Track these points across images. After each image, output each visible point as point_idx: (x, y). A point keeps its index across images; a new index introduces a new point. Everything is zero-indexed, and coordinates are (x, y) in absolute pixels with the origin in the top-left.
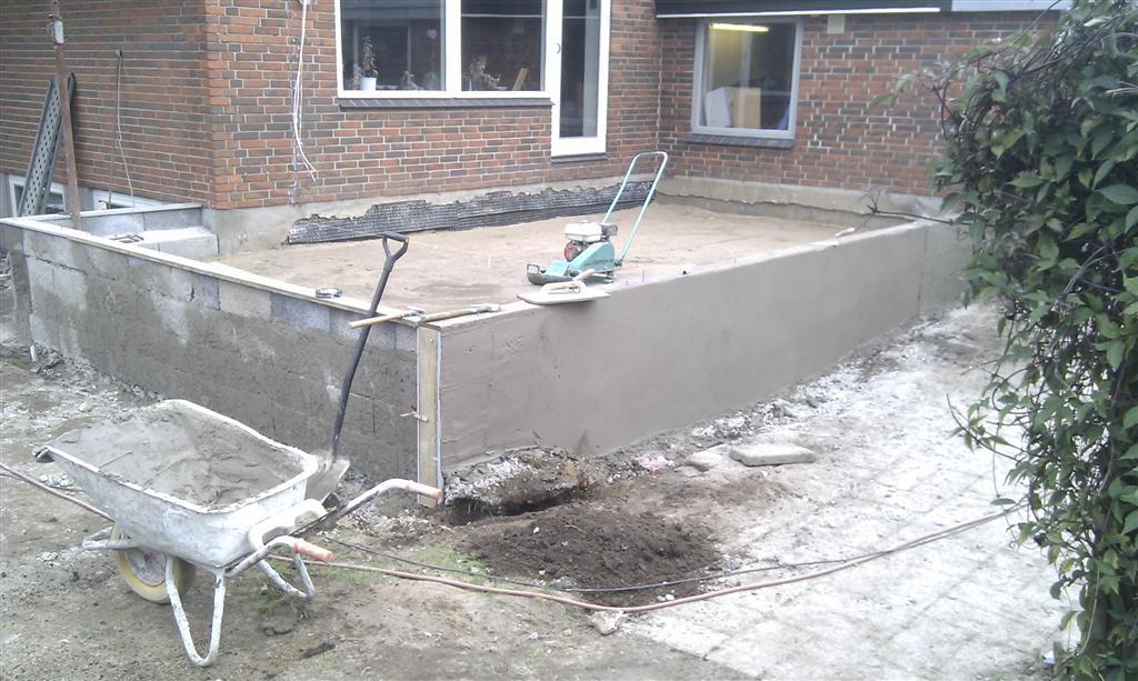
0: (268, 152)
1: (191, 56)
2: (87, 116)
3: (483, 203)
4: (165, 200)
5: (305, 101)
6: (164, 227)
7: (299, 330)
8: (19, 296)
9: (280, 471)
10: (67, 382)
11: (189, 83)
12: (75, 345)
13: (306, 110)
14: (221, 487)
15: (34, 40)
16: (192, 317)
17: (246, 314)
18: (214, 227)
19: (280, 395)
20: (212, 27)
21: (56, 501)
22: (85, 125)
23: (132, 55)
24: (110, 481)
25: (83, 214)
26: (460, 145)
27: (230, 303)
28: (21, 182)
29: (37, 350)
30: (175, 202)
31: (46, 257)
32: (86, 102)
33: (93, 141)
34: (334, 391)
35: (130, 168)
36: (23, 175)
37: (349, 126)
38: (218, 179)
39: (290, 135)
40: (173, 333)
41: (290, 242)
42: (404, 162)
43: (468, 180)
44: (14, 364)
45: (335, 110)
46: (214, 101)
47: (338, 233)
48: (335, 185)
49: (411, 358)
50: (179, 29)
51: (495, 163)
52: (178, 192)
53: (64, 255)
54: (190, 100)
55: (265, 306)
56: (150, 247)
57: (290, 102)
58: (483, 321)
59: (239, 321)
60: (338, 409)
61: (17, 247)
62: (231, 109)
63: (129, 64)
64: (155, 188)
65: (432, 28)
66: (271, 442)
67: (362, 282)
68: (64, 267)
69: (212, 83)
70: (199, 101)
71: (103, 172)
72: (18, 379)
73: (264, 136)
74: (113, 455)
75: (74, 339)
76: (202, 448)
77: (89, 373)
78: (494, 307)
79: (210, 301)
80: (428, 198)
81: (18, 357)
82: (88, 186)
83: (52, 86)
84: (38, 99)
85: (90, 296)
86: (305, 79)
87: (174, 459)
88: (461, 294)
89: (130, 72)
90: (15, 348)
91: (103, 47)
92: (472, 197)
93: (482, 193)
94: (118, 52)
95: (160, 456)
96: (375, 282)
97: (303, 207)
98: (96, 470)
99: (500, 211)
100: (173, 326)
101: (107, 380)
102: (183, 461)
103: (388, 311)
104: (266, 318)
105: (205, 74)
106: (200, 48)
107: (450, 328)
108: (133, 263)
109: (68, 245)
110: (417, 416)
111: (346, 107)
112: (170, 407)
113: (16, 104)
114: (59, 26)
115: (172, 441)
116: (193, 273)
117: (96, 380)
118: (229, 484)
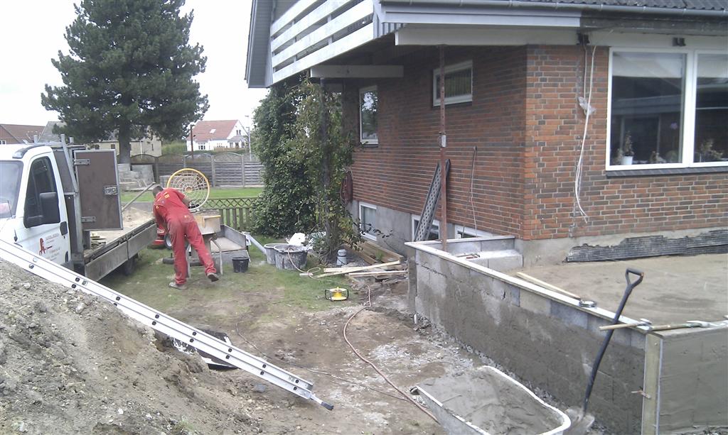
0: (558, 206)
1: (515, 150)
2: (456, 184)
3: (706, 238)
4: (494, 233)
5: (584, 173)
6: (492, 249)
7: (567, 325)
8: (411, 285)
9: (547, 421)
10: (431, 339)
11: (513, 165)
12: (438, 317)
13: (583, 179)
14: (511, 425)
15: (432, 141)
16: (503, 309)
17: (535, 311)
18: (521, 251)
19: (553, 365)
20: (529, 133)
21: (419, 412)
22: (453, 188)
23: (483, 149)
24: (448, 413)
25: (448, 241)
26: (690, 198)
27: (526, 303)
28: (418, 218)
29: (417, 317)
30: (499, 234)
31: (427, 265)
32: (455, 175)
33: (457, 197)
34: (588, 368)
35: (476, 213)
36: (419, 214)
37: (612, 188)
38: (526, 222)
39: (573, 195)
40: (491, 317)
41: (567, 261)
42: (649, 210)
43: (695, 222)
44: (405, 325)
45: (603, 178)
46: (527, 176)
47: (600, 255)
48: (599, 225)
49: (641, 354)
50: (509, 134)
51: (717, 211)
52: (501, 228)
53: (436, 265)
54: (513, 175)
55: (547, 308)
56: (481, 263)
57: (574, 175)
58: (695, 334)
59: (530, 315)
60: (588, 381)
61: (413, 259)
62: (537, 180)
63: (481, 154)
64: (489, 226)
65: (674, 122)
66: (542, 402)
67: (613, 291)
68: (436, 272)
69: (526, 165)
70: (518, 176)
71: (461, 215)
72: (408, 334)
73: (556, 196)
74: (451, 396)
75: (438, 313)
76: (502, 398)
77: (444, 334)
78: (704, 323)
79: (514, 300)
80: (665, 234)
81: (407, 320)
82: (452, 222)
83: (438, 167)
84: (431, 173)
85: (448, 290)
86: (584, 160)
87: (485, 403)
88: (684, 305)
89: (481, 159)
90: (407, 314)
91: (466, 145)
92: (698, 234)
93: (706, 231)
94: (474, 148)
95: (477, 400)
96: (622, 293)
97: (578, 239)
98: (441, 405)
99: (720, 243)
100: (491, 313)
101: (453, 340)
102: (490, 405)
103: (627, 321)
104: (547, 315)
105: (522, 161)
106: (522, 144)
107: (670, 337)
108: (472, 273)
109: (439, 260)
110: (643, 394)
111: (611, 176)
112: (485, 370)
113: (419, 176)
114: (444, 138)
115: (485, 392)
116: (505, 283)
117: (447, 339)
118: (515, 424)
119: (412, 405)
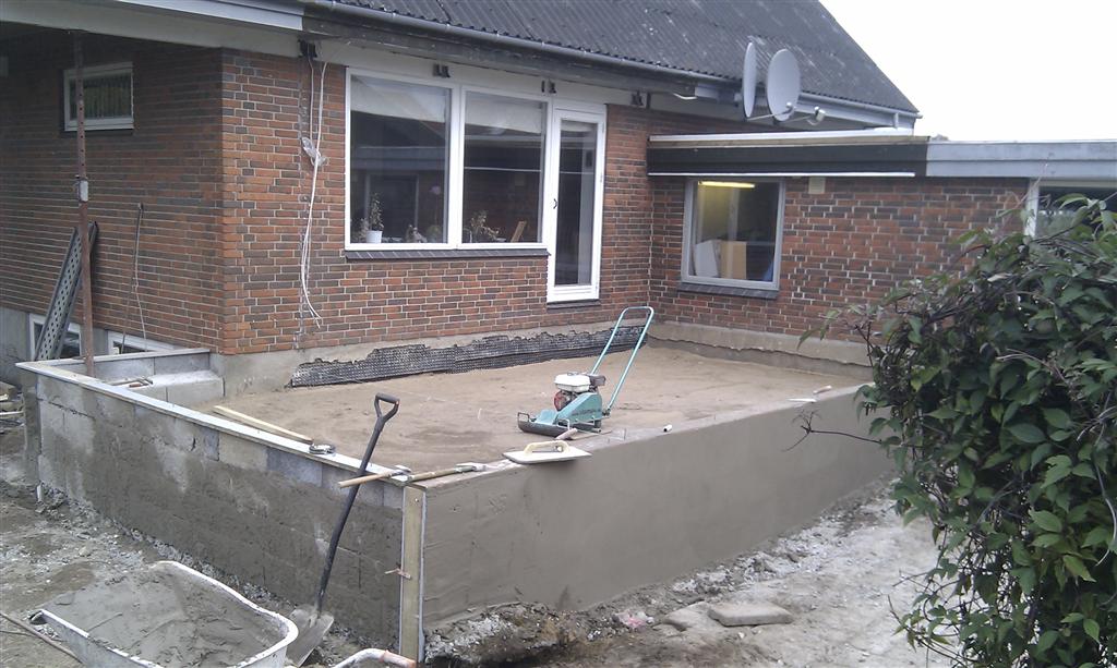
0: (277, 301)
1: (207, 212)
2: (108, 263)
3: (480, 347)
4: (177, 344)
5: (313, 254)
6: (173, 371)
7: (293, 484)
8: (30, 436)
9: (262, 635)
10: (70, 525)
11: (204, 236)
12: (80, 487)
13: (313, 261)
14: (206, 649)
15: (63, 190)
16: (192, 466)
17: (244, 466)
18: (220, 373)
19: (271, 545)
20: (229, 187)
22: (104, 270)
23: (153, 209)
24: (99, 646)
25: (96, 358)
26: (459, 292)
27: (229, 455)
28: (41, 321)
29: (43, 490)
30: (185, 346)
31: (58, 401)
32: (106, 249)
33: (110, 285)
34: (323, 545)
35: (144, 313)
36: (42, 314)
37: (354, 276)
38: (228, 327)
39: (298, 285)
40: (172, 480)
41: (293, 385)
42: (405, 309)
43: (465, 325)
44: (20, 505)
45: (342, 261)
46: (227, 254)
47: (340, 375)
48: (338, 331)
49: (397, 516)
50: (197, 186)
51: (493, 309)
52: (188, 337)
53: (76, 401)
54: (204, 252)
55: (261, 460)
56: (154, 393)
57: (299, 254)
58: (468, 481)
59: (235, 472)
60: (324, 565)
61: (32, 391)
62: (243, 261)
63: (150, 216)
64: (167, 332)
65: (437, 185)
66: (254, 606)
67: (358, 427)
68: (74, 412)
69: (226, 237)
70: (213, 253)
71: (118, 315)
72: (24, 521)
73: (274, 286)
74: (105, 617)
75: (80, 481)
76: (189, 610)
77: (92, 515)
78: (479, 466)
79: (210, 452)
80: (427, 342)
81: (24, 497)
82: (102, 326)
83: (76, 233)
84: (63, 244)
85: (97, 441)
86: (314, 233)
87: (162, 620)
88: (453, 441)
89: (150, 224)
90: (22, 487)
91: (124, 200)
92: (469, 342)
93: (479, 337)
94: (139, 205)
95: (149, 618)
96: (371, 429)
97: (307, 352)
98: (86, 634)
99: (497, 354)
100: (172, 474)
101: (108, 523)
102: (170, 622)
103: (377, 470)
104: (262, 470)
105: (219, 230)
106: (218, 205)
107: (436, 488)
108: (139, 411)
109: (80, 391)
110: (401, 573)
111: (352, 258)
112: (162, 568)
113: (41, 248)
114: (85, 185)
115: (161, 603)
116: (196, 424)
117: (98, 522)
118: (213, 647)
119: (36, 641)
